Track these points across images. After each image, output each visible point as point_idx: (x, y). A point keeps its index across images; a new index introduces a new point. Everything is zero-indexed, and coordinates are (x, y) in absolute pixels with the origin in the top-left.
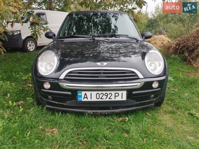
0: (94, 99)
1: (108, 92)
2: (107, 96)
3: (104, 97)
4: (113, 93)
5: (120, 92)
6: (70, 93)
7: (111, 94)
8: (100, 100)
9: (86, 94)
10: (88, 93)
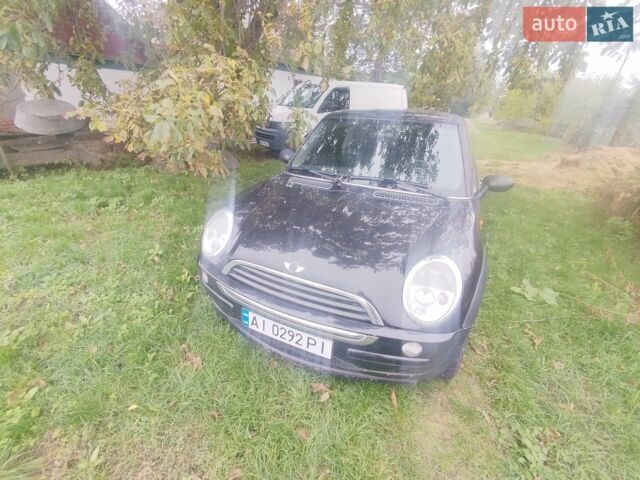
0: (268, 332)
1: (296, 332)
2: (293, 337)
3: (287, 337)
4: (305, 336)
5: (319, 341)
6: (232, 306)
7: (299, 337)
8: (278, 338)
9: (254, 318)
10: (260, 319)
